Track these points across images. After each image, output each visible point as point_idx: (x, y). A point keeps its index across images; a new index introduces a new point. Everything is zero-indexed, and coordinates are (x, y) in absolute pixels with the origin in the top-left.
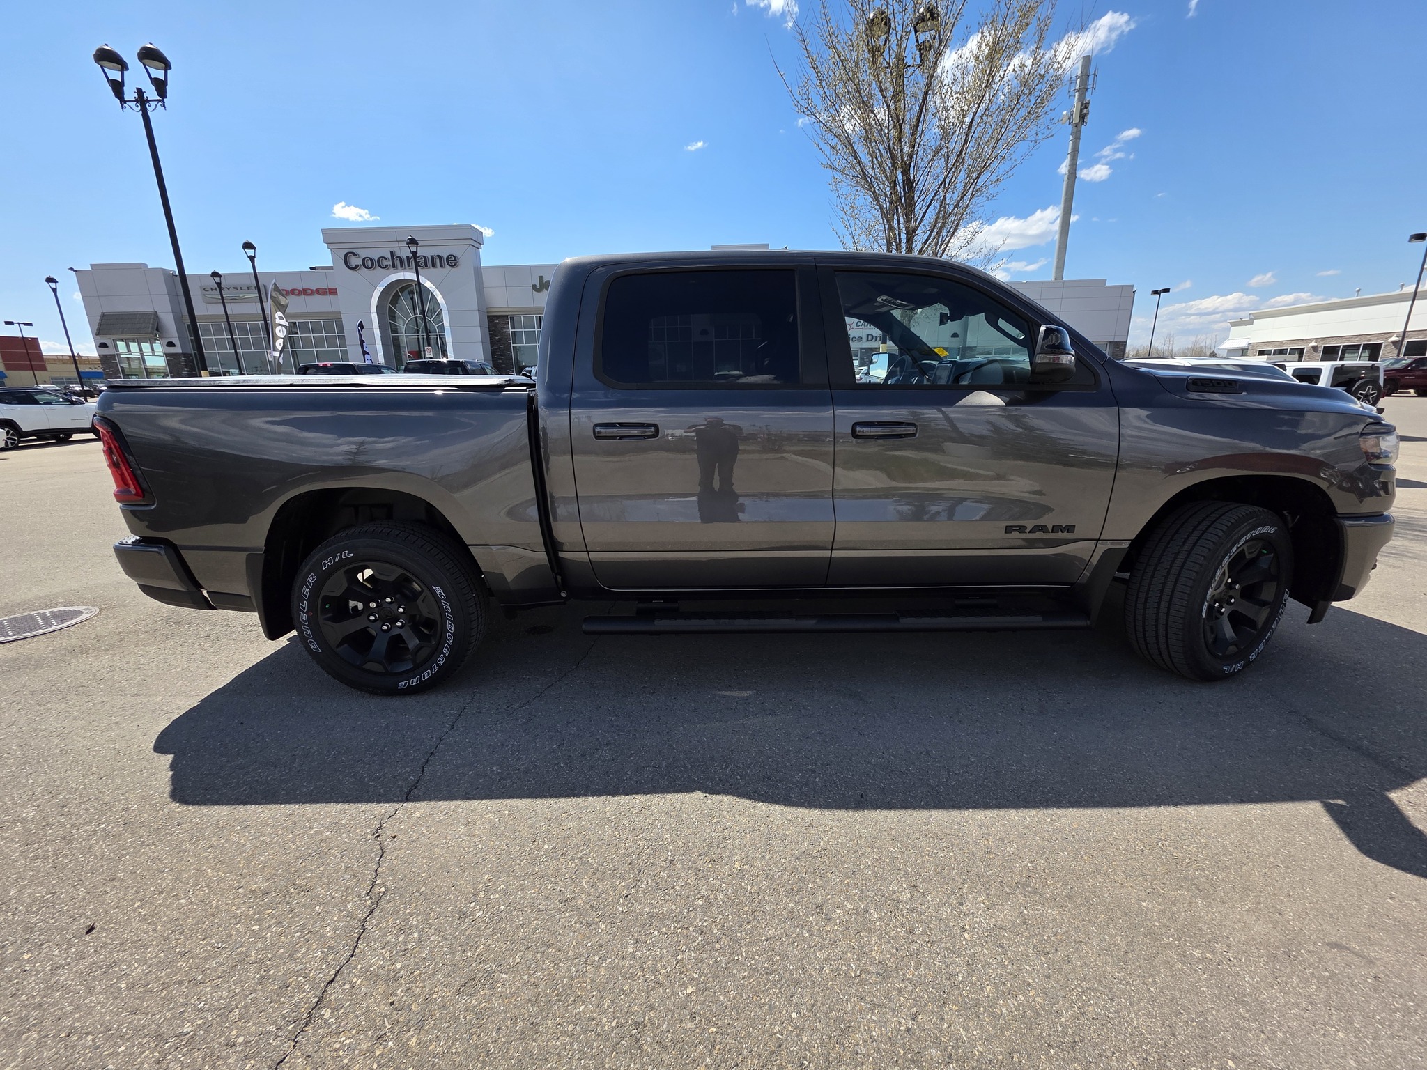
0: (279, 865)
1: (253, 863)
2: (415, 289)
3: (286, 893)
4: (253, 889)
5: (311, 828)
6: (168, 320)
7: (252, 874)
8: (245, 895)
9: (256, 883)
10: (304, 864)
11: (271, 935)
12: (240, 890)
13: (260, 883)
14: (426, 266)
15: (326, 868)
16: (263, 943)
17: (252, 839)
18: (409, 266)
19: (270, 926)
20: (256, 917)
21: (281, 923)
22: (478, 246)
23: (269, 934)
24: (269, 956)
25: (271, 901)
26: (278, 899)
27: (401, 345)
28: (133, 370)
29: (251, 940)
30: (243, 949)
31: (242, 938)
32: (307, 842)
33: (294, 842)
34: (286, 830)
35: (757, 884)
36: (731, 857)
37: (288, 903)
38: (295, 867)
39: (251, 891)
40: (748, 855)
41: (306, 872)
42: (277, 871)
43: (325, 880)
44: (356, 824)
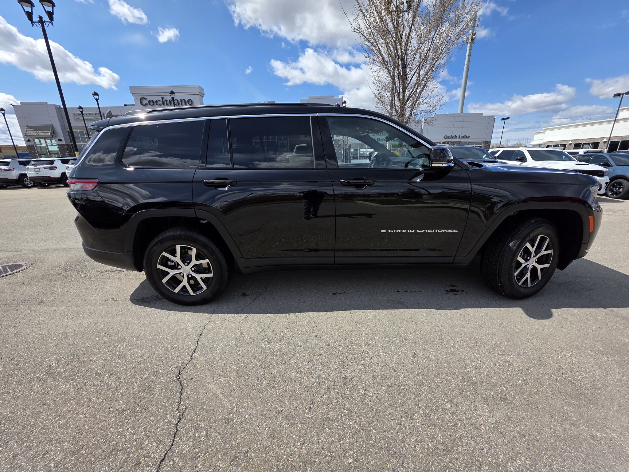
0: (130, 395)
1: (116, 394)
3: (135, 411)
4: (118, 408)
5: (144, 375)
6: (59, 129)
7: (117, 400)
8: (114, 412)
9: (119, 405)
10: (142, 394)
11: (129, 434)
12: (111, 409)
13: (121, 405)
14: (178, 104)
15: (154, 396)
16: (125, 439)
17: (115, 381)
18: (171, 104)
19: (128, 429)
20: (120, 424)
21: (133, 427)
22: (202, 95)
23: (128, 434)
24: (129, 446)
25: (127, 415)
26: (131, 414)
28: (43, 152)
29: (118, 437)
30: (114, 442)
31: (114, 436)
32: (143, 382)
33: (136, 382)
34: (133, 376)
35: (373, 401)
36: (357, 386)
37: (136, 416)
38: (138, 396)
39: (117, 410)
40: (366, 386)
41: (144, 398)
42: (129, 398)
43: (154, 403)
44: (167, 372)
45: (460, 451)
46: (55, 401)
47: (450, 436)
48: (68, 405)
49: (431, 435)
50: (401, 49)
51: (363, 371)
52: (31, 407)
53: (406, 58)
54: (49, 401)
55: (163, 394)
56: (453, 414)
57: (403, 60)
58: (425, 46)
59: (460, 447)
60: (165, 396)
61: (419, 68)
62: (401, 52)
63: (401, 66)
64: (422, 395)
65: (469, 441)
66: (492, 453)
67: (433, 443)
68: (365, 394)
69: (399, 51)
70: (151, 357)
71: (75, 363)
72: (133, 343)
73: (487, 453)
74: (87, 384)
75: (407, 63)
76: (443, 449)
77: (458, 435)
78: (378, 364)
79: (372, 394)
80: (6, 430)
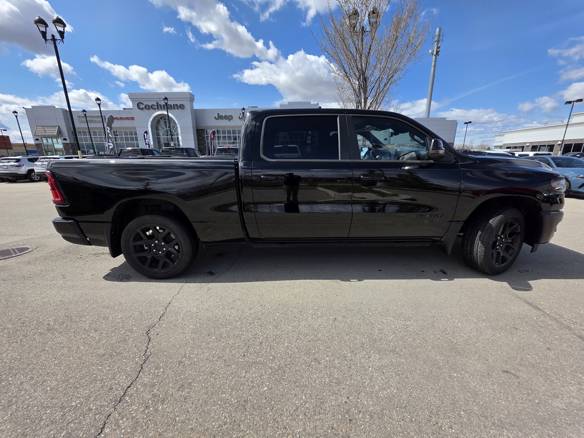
0: (109, 345)
1: (99, 344)
2: (167, 118)
3: (111, 355)
5: (122, 331)
6: (64, 130)
7: (98, 348)
8: (96, 356)
10: (119, 344)
11: (106, 370)
12: (94, 354)
13: (101, 351)
14: (171, 109)
15: (127, 346)
16: (103, 373)
17: (98, 335)
18: (164, 109)
19: (106, 367)
20: (100, 364)
21: (109, 366)
22: (193, 101)
24: (105, 378)
25: (106, 358)
26: (109, 357)
27: (161, 141)
28: (49, 150)
29: (98, 372)
30: (95, 375)
31: (94, 372)
32: (120, 336)
33: (115, 336)
34: (112, 332)
37: (113, 359)
38: (116, 345)
39: (98, 354)
41: (120, 347)
42: (108, 347)
43: (127, 350)
44: (140, 330)
55: (134, 344)
60: (136, 346)
70: (128, 319)
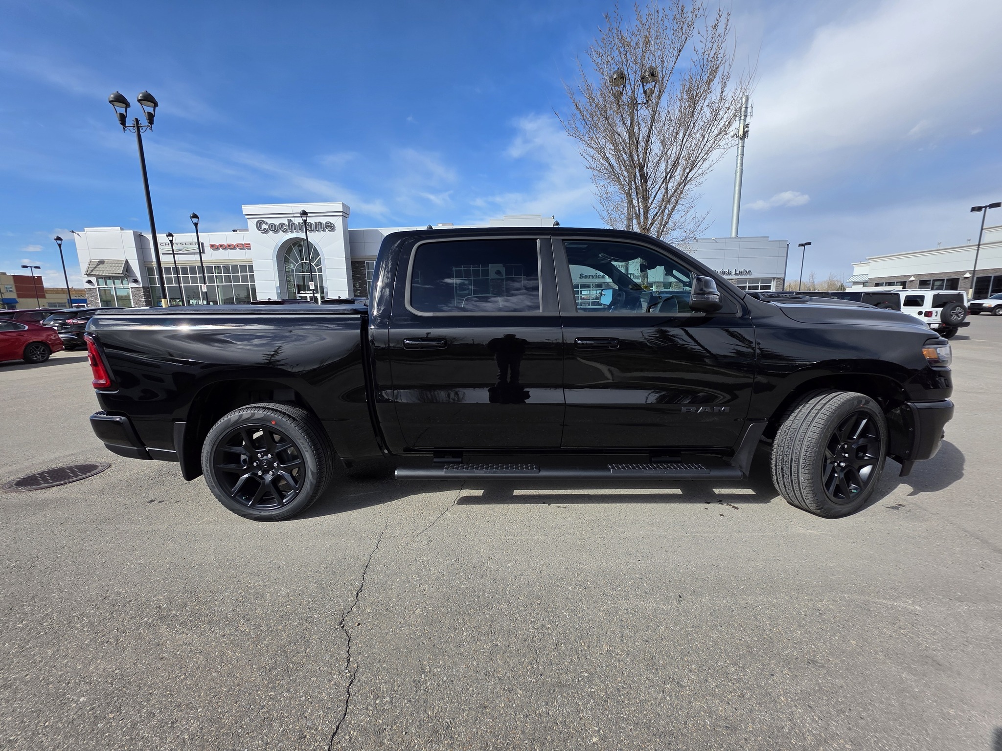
3: (287, 669)
4: (263, 665)
6: (135, 265)
8: (258, 669)
9: (264, 661)
12: (254, 666)
14: (312, 229)
27: (292, 281)
32: (294, 631)
35: (622, 661)
36: (598, 641)
39: (262, 667)
40: (611, 640)
41: (298, 652)
42: (277, 651)
43: (313, 658)
44: (326, 618)
45: (751, 729)
46: (175, 654)
47: (736, 709)
48: (195, 659)
49: (708, 707)
50: (638, 156)
51: (606, 619)
52: (144, 661)
53: (645, 167)
54: (167, 655)
56: (739, 680)
57: (641, 168)
58: (673, 151)
59: (750, 724)
61: (666, 181)
62: (639, 160)
63: (639, 179)
64: (693, 655)
65: (763, 717)
66: (796, 734)
67: (712, 718)
68: (610, 651)
69: (636, 158)
71: (195, 604)
72: (272, 578)
73: (789, 733)
74: (216, 633)
75: (647, 173)
76: (726, 727)
77: (747, 708)
78: (627, 610)
79: (621, 651)
80: (116, 692)
